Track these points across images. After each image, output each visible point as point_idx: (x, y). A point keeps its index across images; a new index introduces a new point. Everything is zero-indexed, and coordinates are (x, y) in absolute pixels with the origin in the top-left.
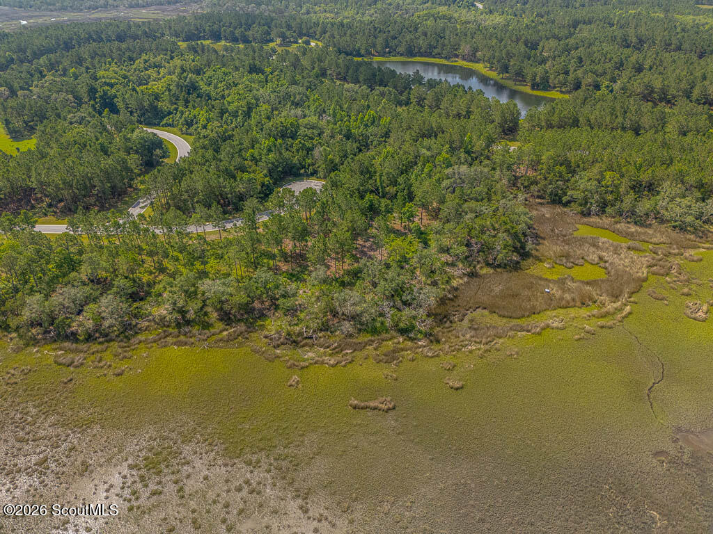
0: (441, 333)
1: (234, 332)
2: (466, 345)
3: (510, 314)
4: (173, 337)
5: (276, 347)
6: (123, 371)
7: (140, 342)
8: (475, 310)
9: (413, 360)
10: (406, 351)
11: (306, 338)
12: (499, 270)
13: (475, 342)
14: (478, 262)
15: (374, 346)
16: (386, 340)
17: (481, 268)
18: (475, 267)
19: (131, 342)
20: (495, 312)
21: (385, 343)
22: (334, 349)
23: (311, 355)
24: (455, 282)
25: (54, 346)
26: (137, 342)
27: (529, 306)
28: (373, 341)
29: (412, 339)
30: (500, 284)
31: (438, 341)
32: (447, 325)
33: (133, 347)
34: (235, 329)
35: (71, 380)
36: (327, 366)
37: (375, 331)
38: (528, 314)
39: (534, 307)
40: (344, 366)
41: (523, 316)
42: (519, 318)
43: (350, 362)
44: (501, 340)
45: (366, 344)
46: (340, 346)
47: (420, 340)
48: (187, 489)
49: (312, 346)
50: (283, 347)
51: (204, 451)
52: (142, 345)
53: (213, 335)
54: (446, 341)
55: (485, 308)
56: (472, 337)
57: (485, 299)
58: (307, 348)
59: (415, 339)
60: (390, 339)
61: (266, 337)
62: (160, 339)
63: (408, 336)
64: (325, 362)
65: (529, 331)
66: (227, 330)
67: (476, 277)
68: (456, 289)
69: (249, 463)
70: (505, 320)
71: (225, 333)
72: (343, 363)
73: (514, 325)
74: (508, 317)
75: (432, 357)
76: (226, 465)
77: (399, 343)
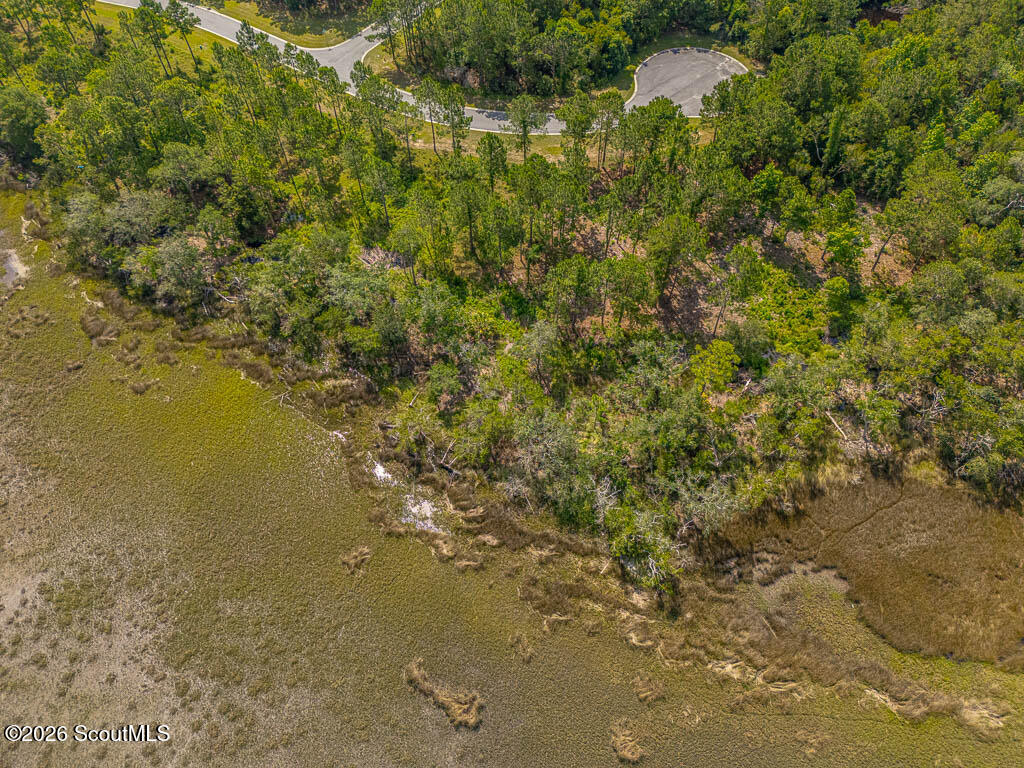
0: (693, 597)
1: (344, 388)
2: (725, 658)
3: (887, 628)
4: (252, 351)
5: (384, 459)
6: (148, 387)
7: (204, 338)
8: (815, 571)
9: (592, 634)
10: (596, 601)
11: (442, 467)
12: (960, 485)
13: (750, 661)
14: (926, 439)
15: (545, 553)
16: (576, 553)
17: (923, 458)
18: (908, 448)
19: (194, 330)
20: (857, 602)
21: (570, 556)
22: (469, 521)
23: (427, 508)
24: (828, 471)
25: (100, 287)
26: (199, 336)
27: (951, 629)
28: (550, 542)
29: (624, 577)
30: (932, 527)
31: (675, 614)
32: (723, 582)
33: (187, 345)
34: (350, 382)
35: (79, 367)
36: (433, 551)
37: (569, 520)
38: (932, 649)
39: (960, 639)
40: (463, 571)
41: (915, 651)
42: (900, 651)
43: (476, 570)
44: (811, 690)
45: (533, 541)
46: (483, 518)
47: (639, 590)
48: (77, 681)
49: (440, 489)
50: (394, 465)
51: (141, 623)
52: (203, 346)
53: (309, 378)
54: (691, 624)
55: (845, 579)
56: (752, 644)
57: (860, 551)
58: (429, 490)
59: (633, 581)
60: (585, 555)
61: (384, 428)
62: (233, 346)
63: (622, 567)
64: (437, 541)
65: (896, 699)
66: (336, 378)
67: (889, 479)
68: (815, 493)
69: (182, 690)
70: (863, 636)
71: (329, 383)
72: (465, 563)
73: (873, 667)
74: (876, 633)
75: (634, 648)
76: (151, 672)
77: (595, 573)
